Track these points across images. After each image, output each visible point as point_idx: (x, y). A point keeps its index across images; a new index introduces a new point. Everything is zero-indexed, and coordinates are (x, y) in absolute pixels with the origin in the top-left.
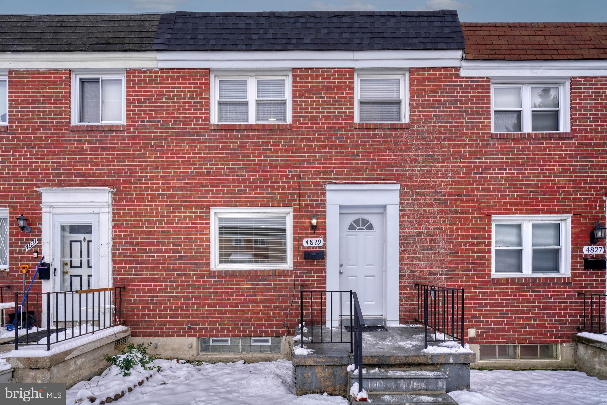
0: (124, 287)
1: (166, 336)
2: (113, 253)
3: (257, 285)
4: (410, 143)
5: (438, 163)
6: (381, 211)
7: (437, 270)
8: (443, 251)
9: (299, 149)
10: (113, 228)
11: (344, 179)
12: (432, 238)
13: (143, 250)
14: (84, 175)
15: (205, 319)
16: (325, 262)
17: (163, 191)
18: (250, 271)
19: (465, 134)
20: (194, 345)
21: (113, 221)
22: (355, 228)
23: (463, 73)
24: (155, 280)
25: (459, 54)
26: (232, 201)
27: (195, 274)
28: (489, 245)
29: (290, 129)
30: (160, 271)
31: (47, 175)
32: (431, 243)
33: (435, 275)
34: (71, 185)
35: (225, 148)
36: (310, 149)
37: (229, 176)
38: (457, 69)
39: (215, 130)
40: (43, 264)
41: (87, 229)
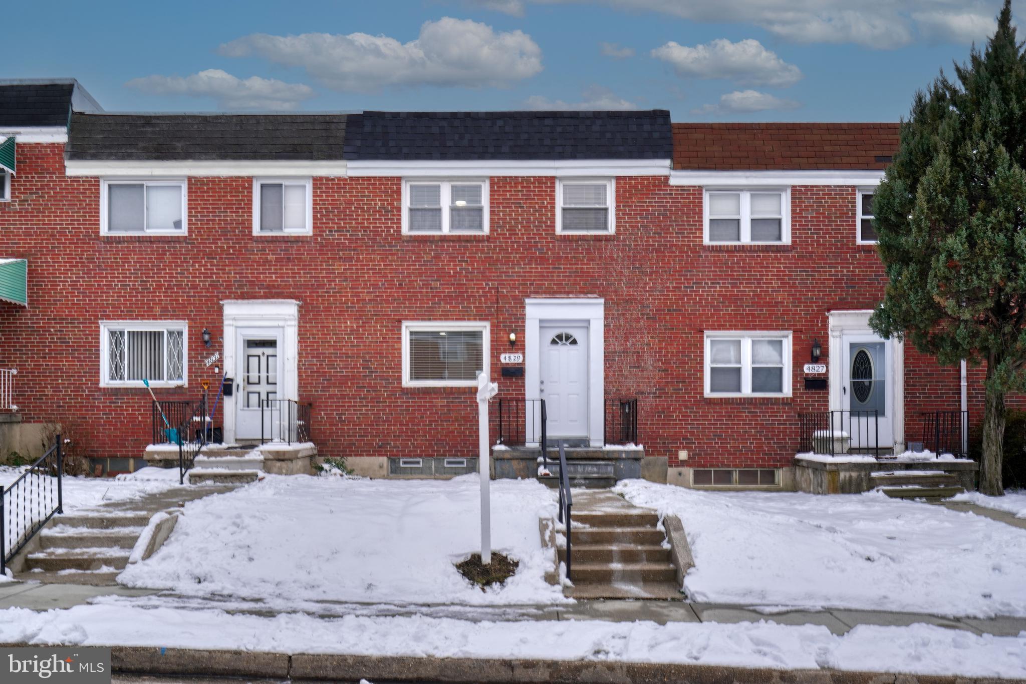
0: (310, 404)
1: (356, 455)
2: (299, 369)
3: (452, 402)
4: (615, 255)
5: (646, 276)
6: (585, 324)
7: (645, 388)
8: (651, 368)
9: (497, 260)
10: (299, 342)
11: (545, 293)
12: (639, 355)
13: (331, 365)
14: (268, 287)
15: (396, 438)
16: (524, 379)
17: (352, 303)
18: (444, 388)
19: (675, 245)
20: (385, 465)
21: (299, 335)
22: (557, 343)
23: (673, 182)
24: (343, 396)
25: (667, 162)
26: (425, 315)
27: (386, 391)
28: (701, 363)
29: (488, 241)
30: (349, 387)
31: (228, 287)
32: (638, 360)
33: (642, 393)
34: (255, 297)
35: (418, 259)
36: (508, 261)
37: (422, 288)
38: (667, 178)
39: (407, 242)
40: (226, 380)
41: (272, 344)
